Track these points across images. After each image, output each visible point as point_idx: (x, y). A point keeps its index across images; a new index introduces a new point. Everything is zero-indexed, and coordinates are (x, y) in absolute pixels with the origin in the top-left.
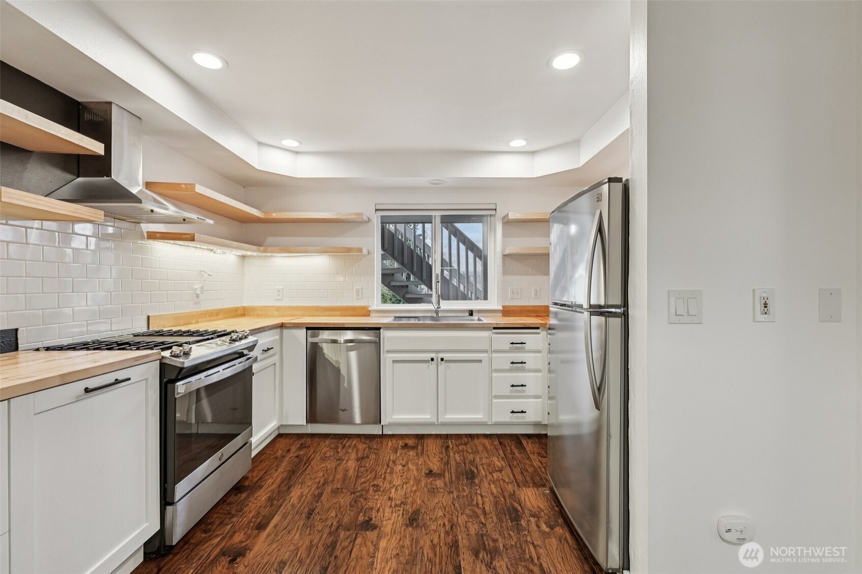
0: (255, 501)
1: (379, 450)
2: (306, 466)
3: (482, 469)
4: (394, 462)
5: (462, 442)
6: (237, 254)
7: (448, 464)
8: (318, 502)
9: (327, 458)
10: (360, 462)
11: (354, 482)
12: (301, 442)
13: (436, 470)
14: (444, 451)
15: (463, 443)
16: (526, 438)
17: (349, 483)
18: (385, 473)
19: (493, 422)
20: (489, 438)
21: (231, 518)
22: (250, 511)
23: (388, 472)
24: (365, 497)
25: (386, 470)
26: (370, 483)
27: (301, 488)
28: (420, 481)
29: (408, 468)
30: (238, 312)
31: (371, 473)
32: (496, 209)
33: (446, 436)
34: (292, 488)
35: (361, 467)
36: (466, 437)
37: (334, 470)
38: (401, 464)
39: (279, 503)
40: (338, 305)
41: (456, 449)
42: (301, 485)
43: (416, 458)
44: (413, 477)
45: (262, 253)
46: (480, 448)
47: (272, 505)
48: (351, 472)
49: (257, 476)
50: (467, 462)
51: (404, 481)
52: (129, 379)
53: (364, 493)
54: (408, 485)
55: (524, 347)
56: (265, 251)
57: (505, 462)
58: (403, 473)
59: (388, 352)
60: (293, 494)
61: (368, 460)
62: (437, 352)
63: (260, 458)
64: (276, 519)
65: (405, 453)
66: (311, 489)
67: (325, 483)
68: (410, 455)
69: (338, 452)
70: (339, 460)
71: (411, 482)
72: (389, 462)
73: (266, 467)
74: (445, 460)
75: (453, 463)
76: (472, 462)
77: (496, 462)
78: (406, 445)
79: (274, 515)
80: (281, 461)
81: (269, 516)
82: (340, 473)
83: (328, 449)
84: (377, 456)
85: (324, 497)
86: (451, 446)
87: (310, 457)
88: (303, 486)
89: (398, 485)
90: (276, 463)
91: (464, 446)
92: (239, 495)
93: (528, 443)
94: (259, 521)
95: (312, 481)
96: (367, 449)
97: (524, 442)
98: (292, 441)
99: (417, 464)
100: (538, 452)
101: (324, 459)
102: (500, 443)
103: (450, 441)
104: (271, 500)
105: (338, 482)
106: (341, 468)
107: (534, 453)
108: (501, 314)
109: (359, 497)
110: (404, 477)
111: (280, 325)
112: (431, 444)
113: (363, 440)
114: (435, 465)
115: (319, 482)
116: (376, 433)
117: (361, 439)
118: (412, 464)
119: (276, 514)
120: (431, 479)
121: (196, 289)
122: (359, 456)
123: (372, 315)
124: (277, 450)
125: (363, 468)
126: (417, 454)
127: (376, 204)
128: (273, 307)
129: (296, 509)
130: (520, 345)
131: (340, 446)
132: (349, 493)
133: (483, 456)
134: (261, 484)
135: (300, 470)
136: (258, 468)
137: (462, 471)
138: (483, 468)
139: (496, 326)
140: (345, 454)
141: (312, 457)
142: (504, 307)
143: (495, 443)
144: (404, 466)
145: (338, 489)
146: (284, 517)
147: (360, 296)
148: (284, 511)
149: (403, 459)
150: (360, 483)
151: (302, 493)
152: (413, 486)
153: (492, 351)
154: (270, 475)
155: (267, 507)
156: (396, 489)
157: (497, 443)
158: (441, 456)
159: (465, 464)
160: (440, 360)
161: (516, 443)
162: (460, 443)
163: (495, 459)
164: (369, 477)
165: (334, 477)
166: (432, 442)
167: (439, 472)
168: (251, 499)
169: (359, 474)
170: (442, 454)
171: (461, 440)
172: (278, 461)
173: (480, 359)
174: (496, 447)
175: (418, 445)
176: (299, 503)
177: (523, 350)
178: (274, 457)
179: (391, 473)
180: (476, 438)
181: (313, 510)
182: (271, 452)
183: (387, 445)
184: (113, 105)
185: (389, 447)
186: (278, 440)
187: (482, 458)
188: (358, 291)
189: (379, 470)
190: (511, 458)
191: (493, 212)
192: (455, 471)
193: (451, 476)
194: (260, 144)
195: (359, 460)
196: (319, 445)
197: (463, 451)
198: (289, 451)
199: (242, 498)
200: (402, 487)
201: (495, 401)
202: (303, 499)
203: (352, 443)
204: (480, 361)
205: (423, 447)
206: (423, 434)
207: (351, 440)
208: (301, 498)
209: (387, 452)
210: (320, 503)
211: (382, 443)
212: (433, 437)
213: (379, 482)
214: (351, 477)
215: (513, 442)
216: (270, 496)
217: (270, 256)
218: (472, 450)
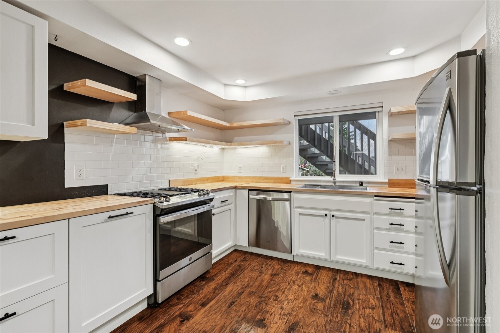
0: (208, 288)
1: (287, 271)
2: (241, 272)
3: (357, 303)
4: (294, 282)
5: (347, 277)
6: (219, 147)
7: (332, 292)
8: (238, 298)
9: (255, 270)
10: (272, 277)
11: (264, 290)
12: (244, 257)
13: (321, 295)
14: (331, 282)
15: (349, 278)
16: (405, 285)
17: (260, 290)
18: (285, 288)
19: (375, 267)
20: (371, 279)
21: (192, 295)
22: (202, 293)
23: (287, 288)
24: (266, 302)
25: (287, 286)
26: (273, 293)
27: (233, 286)
28: (306, 300)
29: (302, 288)
30: (220, 179)
31: (276, 286)
32: (383, 107)
33: (337, 271)
34: (228, 285)
35: (272, 281)
36: (352, 274)
37: (255, 279)
38: (298, 285)
39: (218, 293)
40: (272, 176)
41: (341, 282)
42: (234, 284)
43: (310, 282)
44: (303, 296)
45: (229, 146)
46: (361, 286)
47: (214, 293)
48: (264, 283)
49: (214, 273)
50: (347, 294)
51: (296, 297)
52: (133, 213)
53: (267, 299)
54: (297, 301)
55: (403, 213)
56: (230, 145)
57: (379, 302)
58: (297, 291)
59: (297, 207)
60: (227, 289)
61: (278, 277)
62: (330, 210)
63: (220, 262)
64: (213, 302)
65: (303, 277)
66: (238, 288)
67: (247, 286)
68: (306, 279)
69: (262, 267)
70: (261, 273)
71: (300, 300)
72: (291, 281)
73: (221, 268)
74: (330, 289)
75: (335, 293)
76: (351, 296)
77: (371, 300)
78: (306, 271)
79: (213, 300)
80: (230, 266)
81: (210, 299)
82: (258, 281)
83: (257, 264)
84: (284, 276)
85: (243, 296)
86: (338, 279)
87: (245, 267)
88: (234, 285)
89: (291, 300)
90: (226, 267)
91: (348, 281)
92: (202, 282)
93: (405, 290)
94: (204, 301)
95: (241, 283)
96: (280, 269)
97: (402, 288)
98: (240, 255)
99: (309, 287)
100: (413, 300)
101: (252, 270)
102: (380, 285)
103: (338, 275)
104: (215, 289)
105: (255, 288)
106: (260, 278)
107: (408, 301)
108: (387, 186)
109: (263, 300)
110: (297, 295)
111: (235, 187)
112: (324, 274)
113: (279, 262)
114: (322, 291)
115: (244, 284)
116: (289, 259)
117: (279, 261)
118: (305, 286)
119: (214, 299)
120: (315, 301)
121: (195, 166)
122: (274, 272)
123: (292, 183)
124: (231, 259)
125: (273, 282)
126: (311, 279)
127: (294, 112)
128: (237, 176)
129: (225, 299)
130: (399, 211)
131: (265, 263)
132: (258, 297)
133: (362, 293)
134: (214, 278)
135: (237, 274)
136: (217, 268)
137: (341, 301)
138: (359, 303)
139: (376, 195)
140: (266, 269)
141: (247, 267)
142: (389, 180)
143: (375, 284)
144: (299, 286)
145: (253, 292)
146: (217, 302)
147: (285, 171)
148: (219, 298)
149: (300, 281)
150: (267, 292)
151: (232, 289)
152: (301, 303)
153: (373, 214)
154: (220, 273)
155: (211, 293)
156: (288, 302)
157: (376, 284)
158: (328, 285)
159: (345, 295)
160: (331, 216)
161: (394, 288)
162: (346, 278)
163: (371, 298)
164: (274, 289)
165: (254, 283)
166: (325, 273)
167: (323, 297)
168: (206, 286)
169: (269, 285)
170: (329, 284)
171: (348, 276)
172: (228, 266)
173: (364, 218)
174: (375, 287)
175: (314, 273)
176: (228, 295)
177: (402, 215)
178: (227, 263)
179: (289, 289)
180: (360, 277)
181: (234, 303)
182: (227, 260)
183: (294, 269)
184: (147, 75)
185: (294, 271)
186: (233, 253)
187: (360, 294)
188: (283, 167)
189: (282, 285)
190: (386, 300)
191: (380, 109)
192: (335, 299)
193: (331, 302)
194: (226, 85)
195: (273, 275)
196: (253, 260)
197: (346, 285)
198: (236, 261)
199: (202, 284)
200: (293, 302)
201: (376, 251)
202: (231, 293)
203: (272, 263)
204: (364, 220)
205: (318, 275)
206: (320, 266)
207: (273, 261)
208: (231, 292)
209: (292, 273)
210: (239, 299)
211: (291, 266)
212: (327, 269)
213: (279, 294)
214: (263, 286)
215: (391, 287)
216: (216, 287)
217: (236, 148)
218: (354, 285)
